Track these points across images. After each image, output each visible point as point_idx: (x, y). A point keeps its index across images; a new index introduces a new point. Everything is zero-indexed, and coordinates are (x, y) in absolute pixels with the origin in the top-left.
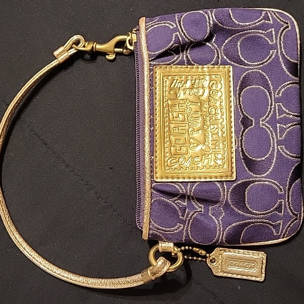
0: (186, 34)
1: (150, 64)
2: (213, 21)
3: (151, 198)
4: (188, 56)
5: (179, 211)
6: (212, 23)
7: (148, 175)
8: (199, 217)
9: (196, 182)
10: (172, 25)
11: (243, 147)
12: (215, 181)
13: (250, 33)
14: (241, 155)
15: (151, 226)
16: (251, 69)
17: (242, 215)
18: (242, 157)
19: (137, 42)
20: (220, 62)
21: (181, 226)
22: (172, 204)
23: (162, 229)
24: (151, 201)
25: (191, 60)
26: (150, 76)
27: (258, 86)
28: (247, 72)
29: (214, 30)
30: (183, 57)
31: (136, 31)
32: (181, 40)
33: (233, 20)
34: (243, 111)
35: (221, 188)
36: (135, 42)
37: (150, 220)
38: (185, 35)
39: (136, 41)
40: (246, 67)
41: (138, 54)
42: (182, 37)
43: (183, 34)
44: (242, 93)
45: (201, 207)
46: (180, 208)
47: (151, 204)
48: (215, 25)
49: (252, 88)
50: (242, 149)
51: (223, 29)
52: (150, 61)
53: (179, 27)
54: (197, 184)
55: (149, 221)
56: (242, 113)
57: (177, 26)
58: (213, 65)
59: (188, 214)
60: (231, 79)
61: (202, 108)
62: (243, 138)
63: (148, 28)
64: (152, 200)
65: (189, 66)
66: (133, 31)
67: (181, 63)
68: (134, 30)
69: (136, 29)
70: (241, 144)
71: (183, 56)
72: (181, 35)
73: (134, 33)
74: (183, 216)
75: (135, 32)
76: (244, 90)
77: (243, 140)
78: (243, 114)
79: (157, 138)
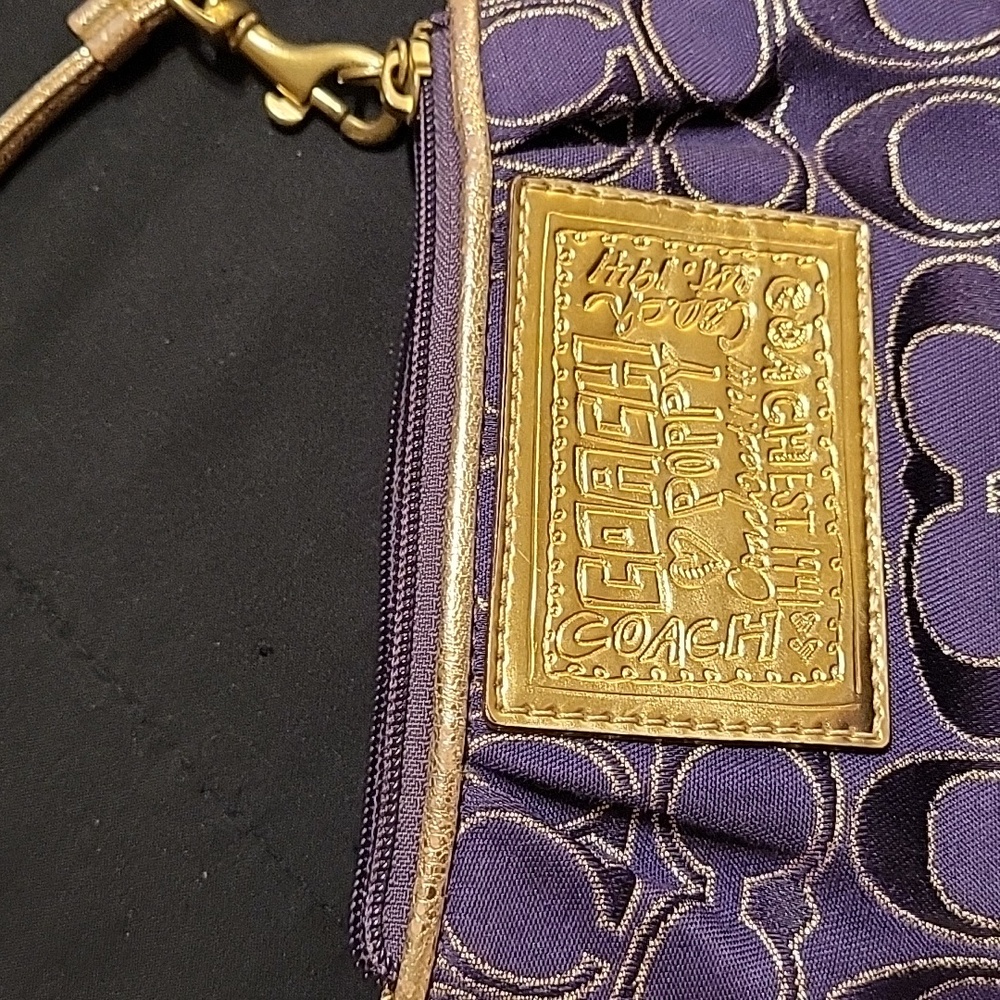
0: (666, 61)
1: (496, 169)
2: (790, 22)
3: (460, 814)
4: (670, 156)
5: (599, 891)
6: (781, 29)
7: (451, 692)
8: (694, 928)
9: (692, 743)
10: (605, 17)
11: (915, 595)
12: (789, 746)
13: (951, 89)
14: (907, 629)
15: (442, 961)
16: (948, 251)
17: (911, 931)
18: (911, 640)
19: (430, 78)
20: (811, 204)
21: (599, 971)
22: (566, 850)
23: (498, 981)
24: (458, 828)
25: (682, 174)
26: (493, 220)
27: (980, 331)
28: (928, 263)
29: (789, 65)
30: (648, 159)
31: (429, 32)
32: (641, 83)
33: (877, 25)
34: (915, 430)
35: (817, 781)
36: (423, 78)
37: (442, 926)
38: (659, 61)
39: (428, 72)
40: (923, 241)
41: (437, 127)
42: (648, 70)
43: (652, 60)
44: (906, 349)
45: (700, 879)
46: (605, 875)
47: (455, 846)
48: (795, 39)
49: (950, 333)
50: (912, 603)
51: (826, 64)
52: (494, 156)
53: (634, 24)
54: (698, 752)
55: (437, 934)
56: (910, 438)
57: (626, 22)
58: (781, 207)
59: (645, 906)
60: (863, 280)
61: (731, 393)
62: (916, 552)
63: (492, 19)
64: (462, 824)
65: (674, 200)
66: (416, 30)
67: (640, 181)
68: (423, 30)
69: (429, 26)
70: (909, 580)
71: (647, 154)
72: (644, 61)
73: (418, 39)
74: (616, 915)
75: (424, 36)
76: (916, 341)
77: (915, 564)
78: (914, 445)
79: (513, 511)
